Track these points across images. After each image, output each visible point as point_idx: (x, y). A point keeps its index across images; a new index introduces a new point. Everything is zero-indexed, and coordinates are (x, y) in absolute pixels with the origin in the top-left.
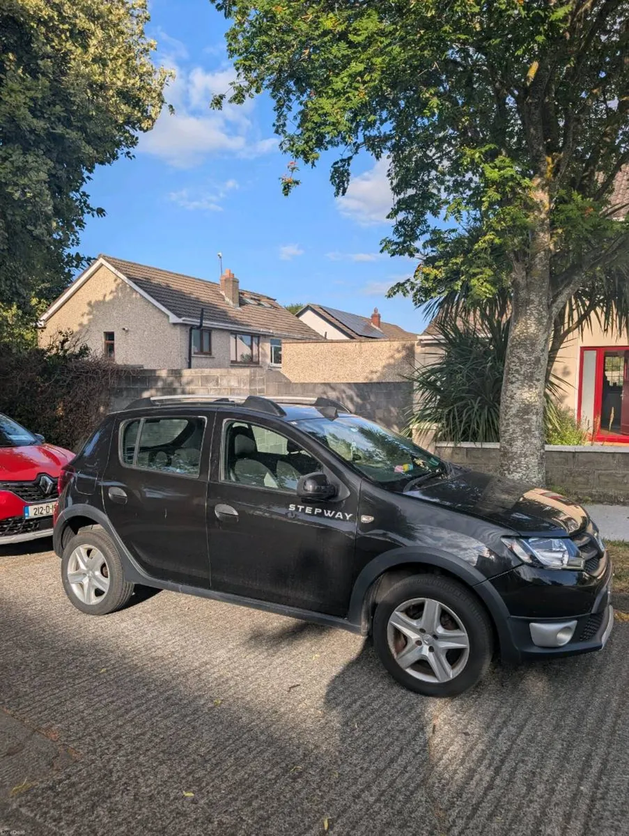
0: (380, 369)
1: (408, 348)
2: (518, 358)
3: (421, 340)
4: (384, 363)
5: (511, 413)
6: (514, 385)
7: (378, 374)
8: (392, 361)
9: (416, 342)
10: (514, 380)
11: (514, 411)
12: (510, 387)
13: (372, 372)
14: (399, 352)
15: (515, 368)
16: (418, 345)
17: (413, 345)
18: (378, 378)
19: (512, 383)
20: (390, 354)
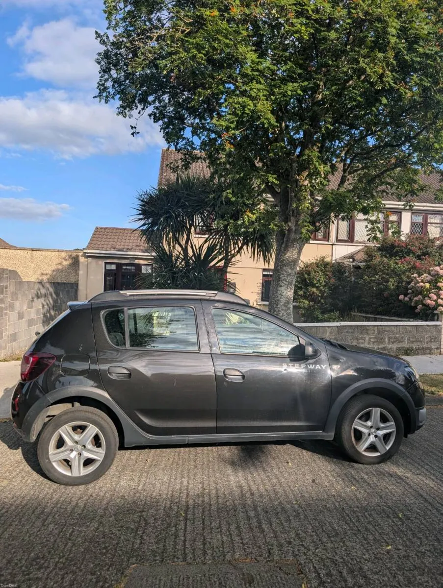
0: (50, 272)
1: (73, 258)
2: (286, 272)
3: (85, 253)
4: (54, 267)
5: (281, 304)
6: (283, 288)
7: (48, 276)
8: (60, 267)
9: (80, 254)
10: (283, 284)
11: (282, 303)
12: (280, 288)
13: (43, 274)
14: (66, 260)
15: (283, 278)
16: (82, 256)
17: (78, 256)
18: (48, 279)
19: (281, 286)
20: (58, 262)
